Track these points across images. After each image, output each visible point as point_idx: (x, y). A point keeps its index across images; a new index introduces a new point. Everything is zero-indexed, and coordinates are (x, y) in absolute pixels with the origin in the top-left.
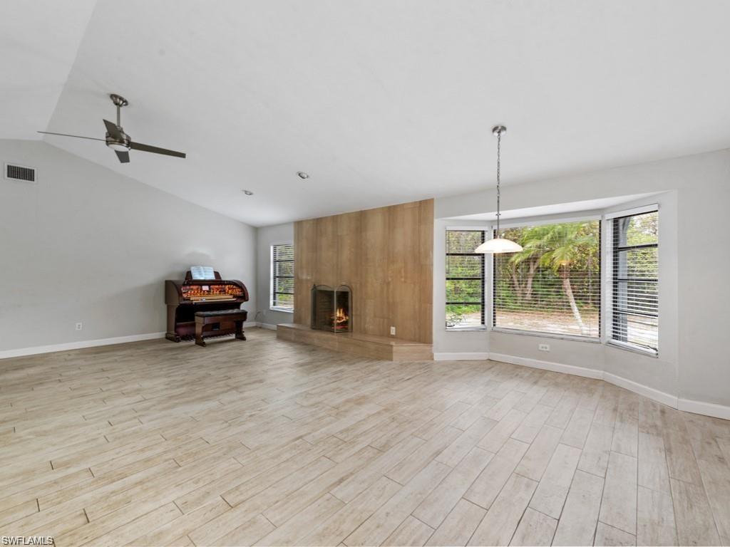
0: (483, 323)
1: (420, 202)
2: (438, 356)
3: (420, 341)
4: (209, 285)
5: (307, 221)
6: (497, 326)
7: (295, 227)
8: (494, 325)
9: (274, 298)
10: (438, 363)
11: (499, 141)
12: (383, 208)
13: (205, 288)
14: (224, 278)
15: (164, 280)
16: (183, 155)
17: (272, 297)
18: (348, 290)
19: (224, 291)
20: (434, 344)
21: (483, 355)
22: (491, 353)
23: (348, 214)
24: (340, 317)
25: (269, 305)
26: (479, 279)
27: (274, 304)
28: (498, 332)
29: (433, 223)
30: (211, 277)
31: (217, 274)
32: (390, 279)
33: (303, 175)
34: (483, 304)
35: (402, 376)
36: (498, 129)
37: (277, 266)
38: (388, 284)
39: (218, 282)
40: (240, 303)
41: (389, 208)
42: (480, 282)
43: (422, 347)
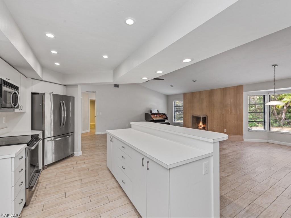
0: (265, 129)
1: (237, 86)
2: (245, 140)
3: (237, 134)
4: (156, 114)
5: (188, 93)
6: (271, 130)
7: (183, 95)
8: (270, 130)
9: (175, 119)
10: (246, 142)
11: (275, 69)
12: (221, 89)
13: (155, 115)
14: (160, 112)
15: (145, 113)
16: (163, 79)
17: (174, 118)
18: (206, 116)
19: (160, 116)
20: (244, 135)
21: (266, 141)
22: (268, 140)
23: (206, 91)
24: (201, 126)
25: (173, 121)
26: (263, 113)
27: (175, 121)
28: (272, 132)
29: (243, 94)
30: (157, 112)
31: (158, 111)
32: (224, 113)
33: (194, 81)
34: (264, 122)
35: (234, 144)
36: (275, 65)
37: (176, 108)
38: (223, 114)
39: (158, 114)
40: (165, 120)
41: (223, 88)
42: (263, 114)
43: (239, 136)
